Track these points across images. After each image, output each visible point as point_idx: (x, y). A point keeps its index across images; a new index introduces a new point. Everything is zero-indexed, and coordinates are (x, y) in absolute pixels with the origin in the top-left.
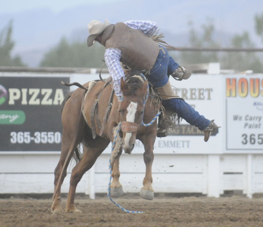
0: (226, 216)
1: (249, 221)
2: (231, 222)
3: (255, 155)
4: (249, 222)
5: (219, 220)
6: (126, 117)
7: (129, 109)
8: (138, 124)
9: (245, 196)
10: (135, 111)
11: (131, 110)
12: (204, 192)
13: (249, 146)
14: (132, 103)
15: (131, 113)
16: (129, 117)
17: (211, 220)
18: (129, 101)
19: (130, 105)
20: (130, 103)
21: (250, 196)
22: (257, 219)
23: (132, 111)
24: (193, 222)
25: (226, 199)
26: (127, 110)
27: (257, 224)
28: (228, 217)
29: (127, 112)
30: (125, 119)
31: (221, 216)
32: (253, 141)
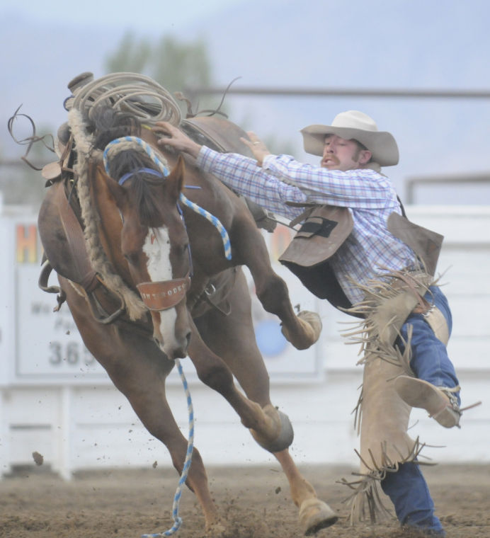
0: (17, 519)
1: (65, 529)
3: (78, 389)
4: (65, 531)
6: (146, 270)
7: (148, 248)
9: (56, 475)
11: (156, 252)
13: (65, 368)
14: (152, 231)
15: (158, 257)
16: (155, 269)
19: (148, 239)
20: (147, 233)
21: (66, 475)
22: (82, 524)
23: (159, 252)
25: (17, 484)
26: (144, 254)
28: (22, 521)
29: (147, 259)
31: (6, 520)
32: (73, 358)
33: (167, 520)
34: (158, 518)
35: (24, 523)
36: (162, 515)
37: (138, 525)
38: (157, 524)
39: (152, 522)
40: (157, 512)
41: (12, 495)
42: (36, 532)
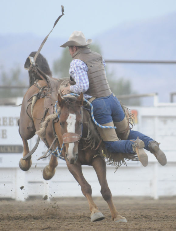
2: (34, 220)
5: (25, 219)
7: (68, 121)
8: (79, 134)
10: (74, 122)
11: (70, 122)
12: (13, 197)
14: (71, 115)
16: (70, 128)
17: (19, 219)
18: (68, 113)
19: (69, 117)
20: (69, 115)
23: (72, 122)
24: (5, 220)
25: (30, 203)
26: (67, 122)
27: (54, 221)
28: (32, 216)
29: (67, 124)
30: (66, 131)
31: (27, 215)
33: (84, 216)
34: (81, 215)
35: (33, 217)
36: (82, 214)
37: (74, 218)
38: (81, 217)
39: (79, 216)
40: (80, 213)
41: (29, 207)
42: (37, 220)
